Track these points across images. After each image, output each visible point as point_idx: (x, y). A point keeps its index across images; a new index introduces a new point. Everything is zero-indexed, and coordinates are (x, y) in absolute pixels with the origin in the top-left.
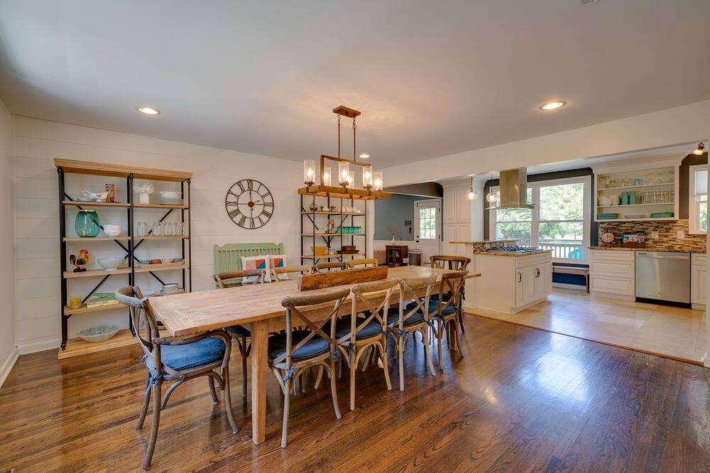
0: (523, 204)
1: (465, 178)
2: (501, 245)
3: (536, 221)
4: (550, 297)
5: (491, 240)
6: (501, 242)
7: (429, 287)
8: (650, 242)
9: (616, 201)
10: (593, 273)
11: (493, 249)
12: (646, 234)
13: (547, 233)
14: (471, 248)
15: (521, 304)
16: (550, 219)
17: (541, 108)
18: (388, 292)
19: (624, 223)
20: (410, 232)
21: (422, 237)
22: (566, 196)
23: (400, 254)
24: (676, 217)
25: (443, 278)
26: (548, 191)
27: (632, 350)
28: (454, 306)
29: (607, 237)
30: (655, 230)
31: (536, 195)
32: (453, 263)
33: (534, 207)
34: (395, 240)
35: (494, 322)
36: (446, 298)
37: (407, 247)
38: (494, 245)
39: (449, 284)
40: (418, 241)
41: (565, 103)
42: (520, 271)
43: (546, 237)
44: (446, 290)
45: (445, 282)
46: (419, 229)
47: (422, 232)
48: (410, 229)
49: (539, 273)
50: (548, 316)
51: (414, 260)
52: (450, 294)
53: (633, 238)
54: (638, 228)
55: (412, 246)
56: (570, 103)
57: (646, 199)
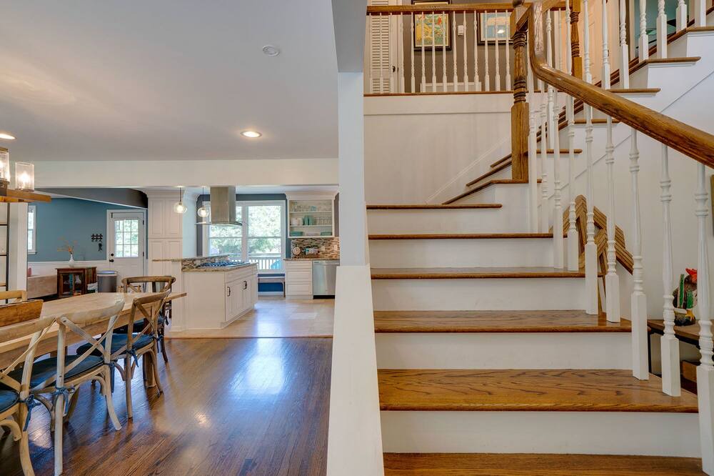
0: (232, 221)
1: (172, 189)
2: (213, 260)
3: (245, 237)
4: (257, 306)
5: (204, 256)
6: (212, 258)
7: (112, 318)
8: (320, 253)
9: (302, 223)
10: (287, 280)
11: (203, 265)
12: (318, 248)
13: (258, 248)
14: (180, 266)
15: (230, 317)
16: (260, 236)
17: (242, 133)
18: (34, 338)
19: (307, 239)
20: (100, 249)
21: (118, 255)
22: (272, 216)
23: (83, 279)
24: (333, 236)
25: (135, 305)
26: (259, 210)
27: (309, 337)
28: (151, 335)
29: (296, 251)
30: (323, 245)
31: (245, 213)
32: (158, 285)
33: (244, 224)
34: (75, 260)
35: (204, 341)
36: (138, 328)
37: (94, 269)
38: (205, 261)
39: (143, 310)
40: (112, 261)
41: (261, 135)
42: (229, 285)
43: (258, 252)
44: (139, 318)
45: (137, 309)
46: (115, 245)
47: (119, 248)
48: (100, 245)
49: (246, 285)
50: (254, 324)
51: (106, 284)
52: (146, 322)
53: (311, 251)
54: (314, 243)
55: (102, 267)
56: (264, 136)
57: (318, 222)
